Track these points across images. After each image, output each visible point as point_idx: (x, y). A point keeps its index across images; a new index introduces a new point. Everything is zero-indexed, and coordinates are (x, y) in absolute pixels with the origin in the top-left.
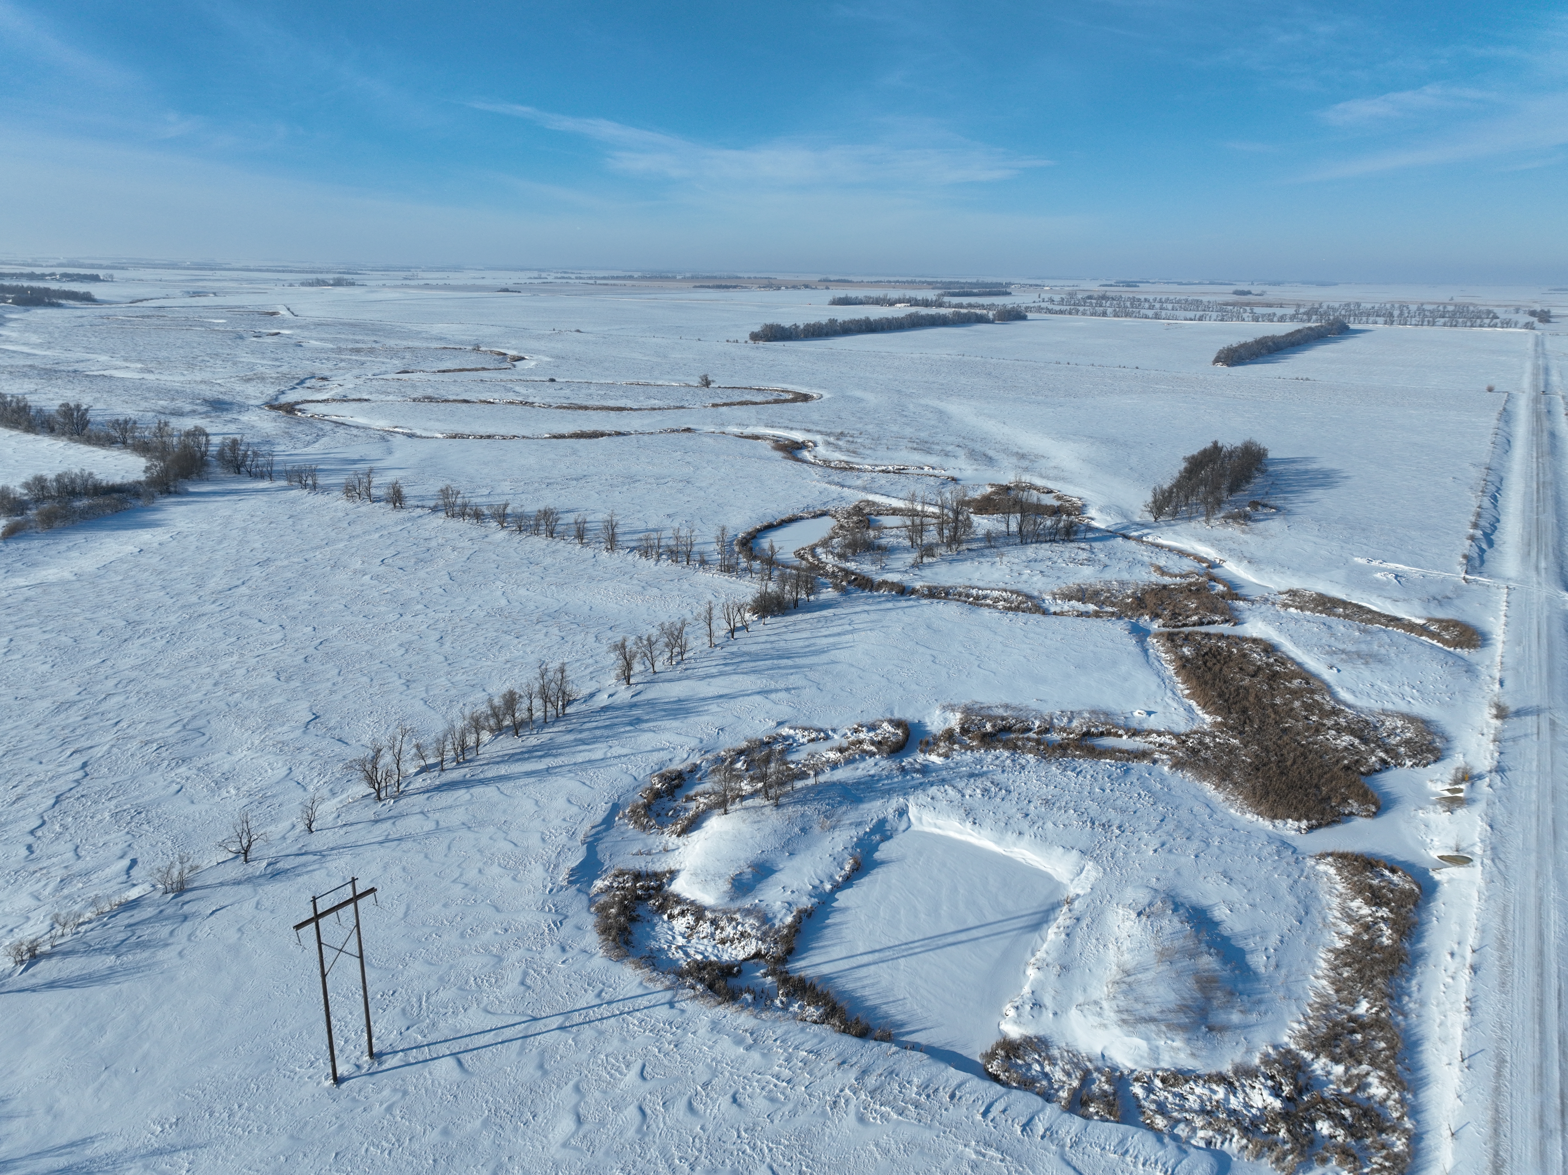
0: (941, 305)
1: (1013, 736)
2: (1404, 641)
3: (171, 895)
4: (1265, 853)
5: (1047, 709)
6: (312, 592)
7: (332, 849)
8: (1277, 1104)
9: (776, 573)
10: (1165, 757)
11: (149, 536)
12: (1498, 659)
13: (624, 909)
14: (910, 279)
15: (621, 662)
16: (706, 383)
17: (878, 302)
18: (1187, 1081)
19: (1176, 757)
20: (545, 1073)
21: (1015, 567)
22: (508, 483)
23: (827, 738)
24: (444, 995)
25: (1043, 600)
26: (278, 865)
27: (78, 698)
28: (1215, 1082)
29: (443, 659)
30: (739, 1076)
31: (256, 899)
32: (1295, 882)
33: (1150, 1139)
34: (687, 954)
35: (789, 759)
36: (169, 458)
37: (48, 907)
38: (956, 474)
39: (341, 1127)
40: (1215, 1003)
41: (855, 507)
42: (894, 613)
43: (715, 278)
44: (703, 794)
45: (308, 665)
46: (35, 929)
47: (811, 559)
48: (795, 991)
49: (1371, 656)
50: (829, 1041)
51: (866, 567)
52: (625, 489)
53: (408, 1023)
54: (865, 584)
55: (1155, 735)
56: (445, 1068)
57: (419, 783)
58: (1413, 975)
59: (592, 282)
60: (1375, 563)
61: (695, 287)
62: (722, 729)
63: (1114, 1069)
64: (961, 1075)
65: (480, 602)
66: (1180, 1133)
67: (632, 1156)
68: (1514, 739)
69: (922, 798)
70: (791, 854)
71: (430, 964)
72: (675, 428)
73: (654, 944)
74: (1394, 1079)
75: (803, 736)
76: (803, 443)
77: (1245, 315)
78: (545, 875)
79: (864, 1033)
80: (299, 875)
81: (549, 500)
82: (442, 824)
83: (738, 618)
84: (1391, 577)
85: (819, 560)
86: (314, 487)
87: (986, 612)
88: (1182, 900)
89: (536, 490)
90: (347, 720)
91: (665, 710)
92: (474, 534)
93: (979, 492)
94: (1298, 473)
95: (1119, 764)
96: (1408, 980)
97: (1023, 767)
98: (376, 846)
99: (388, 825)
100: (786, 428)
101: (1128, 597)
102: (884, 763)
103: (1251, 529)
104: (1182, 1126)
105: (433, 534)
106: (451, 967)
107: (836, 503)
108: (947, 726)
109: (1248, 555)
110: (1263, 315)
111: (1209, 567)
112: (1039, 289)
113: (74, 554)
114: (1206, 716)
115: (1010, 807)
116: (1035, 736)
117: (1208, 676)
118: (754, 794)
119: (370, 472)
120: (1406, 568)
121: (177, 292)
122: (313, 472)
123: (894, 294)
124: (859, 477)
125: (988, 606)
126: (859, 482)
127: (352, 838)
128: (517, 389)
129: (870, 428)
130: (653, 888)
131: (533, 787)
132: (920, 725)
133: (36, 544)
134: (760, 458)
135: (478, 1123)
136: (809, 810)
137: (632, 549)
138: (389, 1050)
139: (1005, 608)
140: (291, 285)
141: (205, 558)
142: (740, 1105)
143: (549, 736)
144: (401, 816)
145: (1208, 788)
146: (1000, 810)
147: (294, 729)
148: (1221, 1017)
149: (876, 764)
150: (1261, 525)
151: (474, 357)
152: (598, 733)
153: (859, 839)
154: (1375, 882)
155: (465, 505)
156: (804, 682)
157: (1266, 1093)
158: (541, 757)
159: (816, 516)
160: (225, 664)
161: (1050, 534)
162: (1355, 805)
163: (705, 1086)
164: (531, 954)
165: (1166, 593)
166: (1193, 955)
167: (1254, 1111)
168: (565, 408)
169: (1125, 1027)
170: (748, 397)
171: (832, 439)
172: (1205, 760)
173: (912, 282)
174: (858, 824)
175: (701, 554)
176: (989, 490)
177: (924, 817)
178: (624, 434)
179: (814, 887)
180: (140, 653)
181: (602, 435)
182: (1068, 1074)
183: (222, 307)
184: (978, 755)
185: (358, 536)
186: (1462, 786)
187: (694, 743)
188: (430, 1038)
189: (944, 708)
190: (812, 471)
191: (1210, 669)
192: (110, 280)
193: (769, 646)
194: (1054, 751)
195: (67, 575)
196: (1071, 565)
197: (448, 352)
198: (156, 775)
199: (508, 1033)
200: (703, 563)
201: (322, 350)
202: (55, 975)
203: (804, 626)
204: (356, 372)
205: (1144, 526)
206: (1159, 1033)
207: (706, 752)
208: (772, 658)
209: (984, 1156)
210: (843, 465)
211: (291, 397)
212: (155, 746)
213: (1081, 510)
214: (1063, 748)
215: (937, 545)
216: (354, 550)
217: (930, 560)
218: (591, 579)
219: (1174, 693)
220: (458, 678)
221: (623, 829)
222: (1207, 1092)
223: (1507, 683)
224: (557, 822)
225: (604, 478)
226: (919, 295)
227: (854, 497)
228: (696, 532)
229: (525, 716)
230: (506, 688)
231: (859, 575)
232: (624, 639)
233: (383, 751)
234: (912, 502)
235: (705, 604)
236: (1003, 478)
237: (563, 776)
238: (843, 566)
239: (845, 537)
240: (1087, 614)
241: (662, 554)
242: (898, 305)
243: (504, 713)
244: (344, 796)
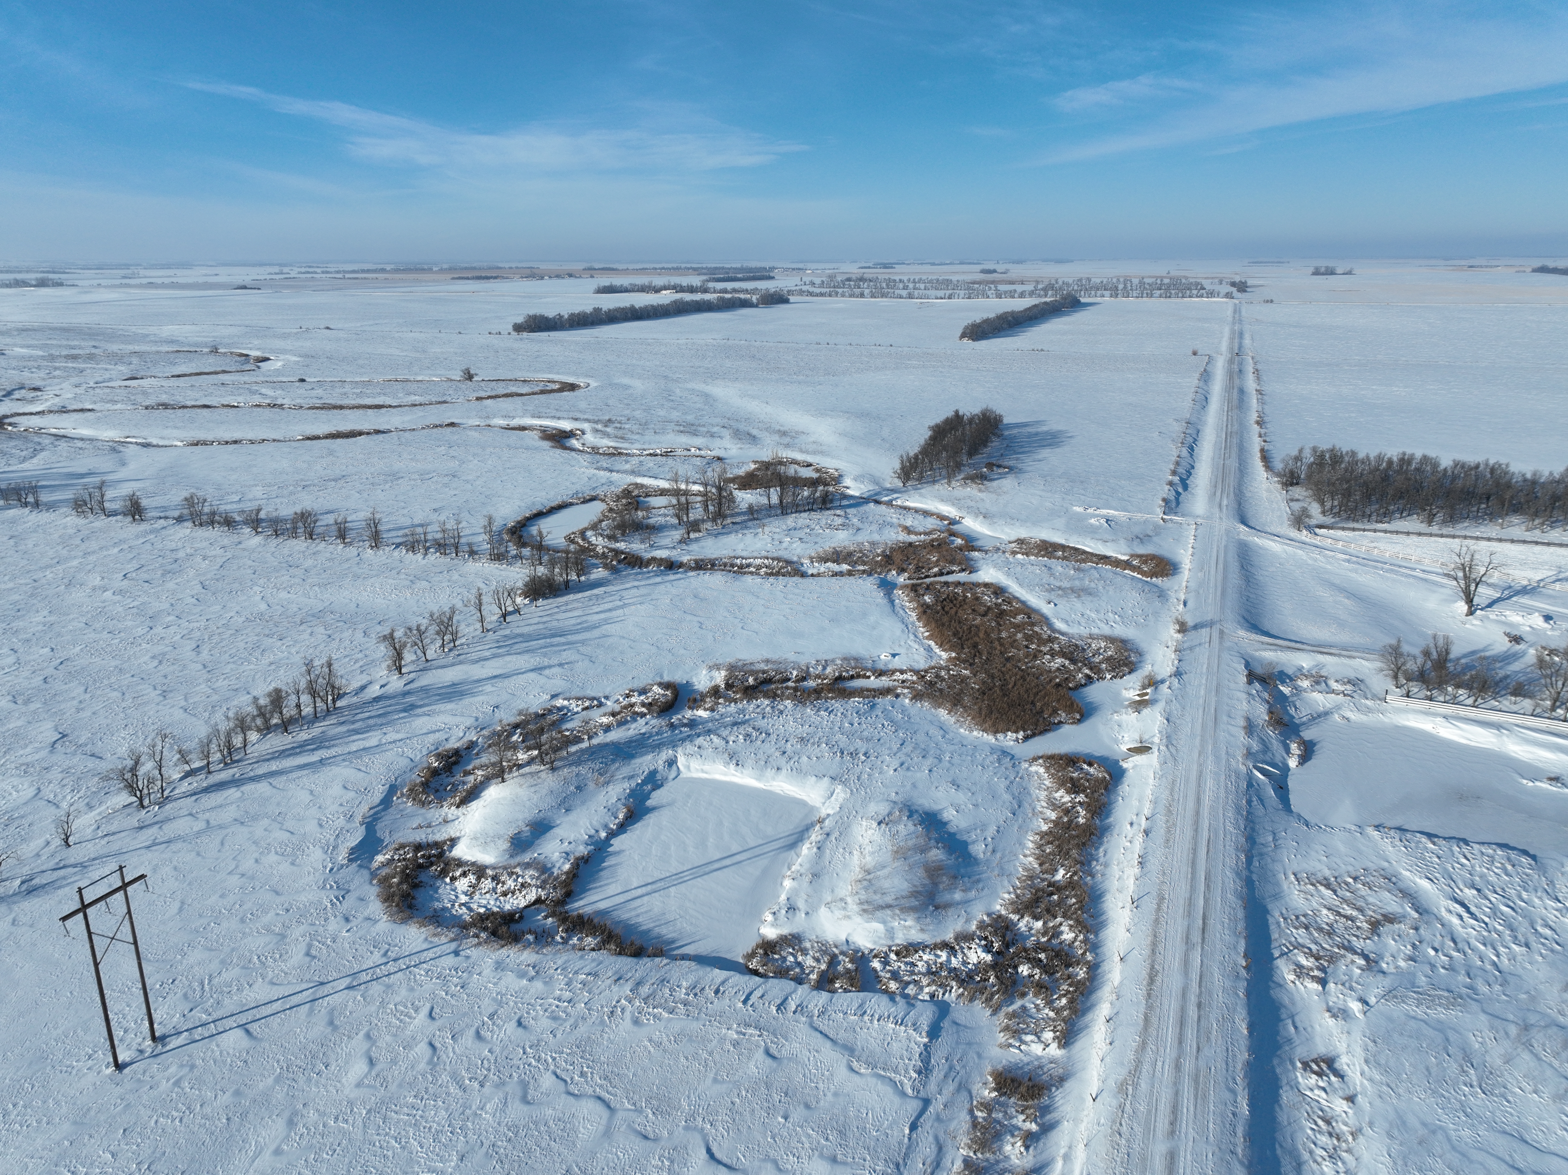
0: (706, 291)
1: (773, 686)
2: (1110, 575)
4: (988, 762)
5: (803, 661)
6: (46, 613)
7: (94, 859)
8: (989, 958)
9: (546, 558)
10: (906, 691)
12: (1184, 584)
13: (406, 877)
14: (675, 265)
15: (392, 652)
16: (469, 376)
17: (643, 289)
18: (917, 952)
19: (916, 690)
20: (335, 1028)
21: (776, 536)
22: (259, 488)
23: (600, 705)
24: (226, 976)
25: (802, 565)
26: (34, 882)
28: (940, 949)
29: (201, 667)
30: (523, 1004)
31: (12, 916)
32: (1012, 782)
33: (884, 999)
34: (470, 909)
35: (564, 727)
38: (721, 453)
39: (128, 1106)
40: (941, 886)
41: (624, 490)
42: (662, 587)
43: (474, 268)
44: (481, 767)
45: (47, 686)
47: (580, 541)
48: (574, 927)
49: (1082, 590)
50: (606, 963)
51: (635, 546)
52: (387, 486)
53: (191, 1006)
54: (634, 562)
55: (898, 674)
56: (234, 1040)
57: (184, 787)
58: (1101, 844)
59: (340, 276)
60: (1090, 511)
61: (453, 279)
62: (497, 707)
63: (856, 951)
64: (725, 974)
65: (238, 608)
66: (910, 992)
67: (425, 1085)
68: (1191, 649)
69: (690, 748)
70: (567, 810)
71: (211, 950)
72: (438, 423)
73: (437, 905)
74: (1081, 926)
75: (577, 706)
76: (571, 431)
77: (989, 293)
78: (325, 856)
79: (638, 953)
80: (59, 888)
81: (307, 502)
82: (213, 823)
83: (509, 602)
84: (1103, 521)
85: (589, 542)
86: (37, 505)
87: (749, 579)
88: (916, 808)
89: (291, 493)
90: (99, 735)
91: (439, 695)
92: (226, 542)
93: (743, 470)
94: (1030, 435)
95: (866, 701)
96: (1097, 849)
97: (781, 712)
98: (143, 851)
99: (154, 829)
100: (554, 417)
101: (878, 555)
102: (654, 722)
103: (987, 488)
104: (911, 986)
105: (180, 545)
106: (233, 950)
107: (605, 488)
108: (713, 683)
109: (983, 511)
110: (1005, 292)
111: (950, 524)
112: (801, 272)
114: (943, 653)
115: (770, 748)
116: (793, 685)
117: (945, 619)
118: (531, 761)
119: (101, 486)
120: (1116, 513)
122: (34, 489)
123: (658, 281)
124: (627, 462)
125: (751, 573)
126: (627, 467)
127: (115, 847)
128: (264, 391)
129: (638, 414)
130: (434, 856)
131: (307, 779)
132: (688, 685)
134: (528, 448)
135: (270, 1081)
136: (583, 770)
137: (398, 545)
138: (173, 1032)
139: (766, 574)
142: (525, 1027)
143: (320, 730)
144: (168, 820)
145: (942, 713)
146: (761, 751)
147: (37, 750)
148: (946, 897)
149: (647, 724)
150: (995, 484)
151: (212, 359)
152: (371, 722)
153: (632, 791)
154: (1075, 775)
155: (213, 513)
156: (578, 657)
157: (979, 951)
158: (313, 750)
159: (585, 501)
161: (808, 504)
162: (1064, 714)
163: (491, 1017)
164: (315, 928)
165: (911, 549)
166: (923, 850)
167: (970, 966)
168: (317, 408)
169: (865, 916)
170: (513, 389)
171: (599, 427)
172: (941, 690)
173: (678, 269)
174: (631, 777)
175: (470, 545)
176: (753, 466)
177: (692, 765)
178: (383, 432)
179: (590, 836)
181: (360, 434)
182: (818, 960)
184: (741, 706)
185: (94, 552)
186: (1148, 691)
187: (469, 722)
188: (215, 1016)
189: (711, 668)
190: (579, 457)
191: (947, 613)
193: (541, 626)
194: (809, 695)
196: (828, 531)
197: (181, 355)
199: (295, 1000)
200: (472, 553)
201: (30, 358)
203: (576, 605)
204: (75, 380)
205: (893, 491)
206: (893, 917)
207: (482, 729)
208: (545, 638)
209: (744, 1034)
210: (611, 450)
213: (838, 480)
214: (817, 692)
215: (703, 521)
216: (90, 567)
217: (697, 535)
218: (356, 577)
219: (916, 636)
220: (219, 684)
221: (401, 807)
222: (932, 957)
223: (1189, 604)
224: (334, 808)
225: (364, 477)
226: (685, 281)
227: (622, 481)
228: (464, 524)
229: (294, 712)
230: (271, 688)
231: (629, 553)
232: (393, 631)
233: (142, 759)
234: (676, 481)
235: (474, 591)
236: (766, 455)
237: (337, 765)
238: (613, 546)
239: (614, 519)
240: (840, 574)
241: (429, 548)
242: (664, 292)
243: (272, 713)
244: (103, 808)
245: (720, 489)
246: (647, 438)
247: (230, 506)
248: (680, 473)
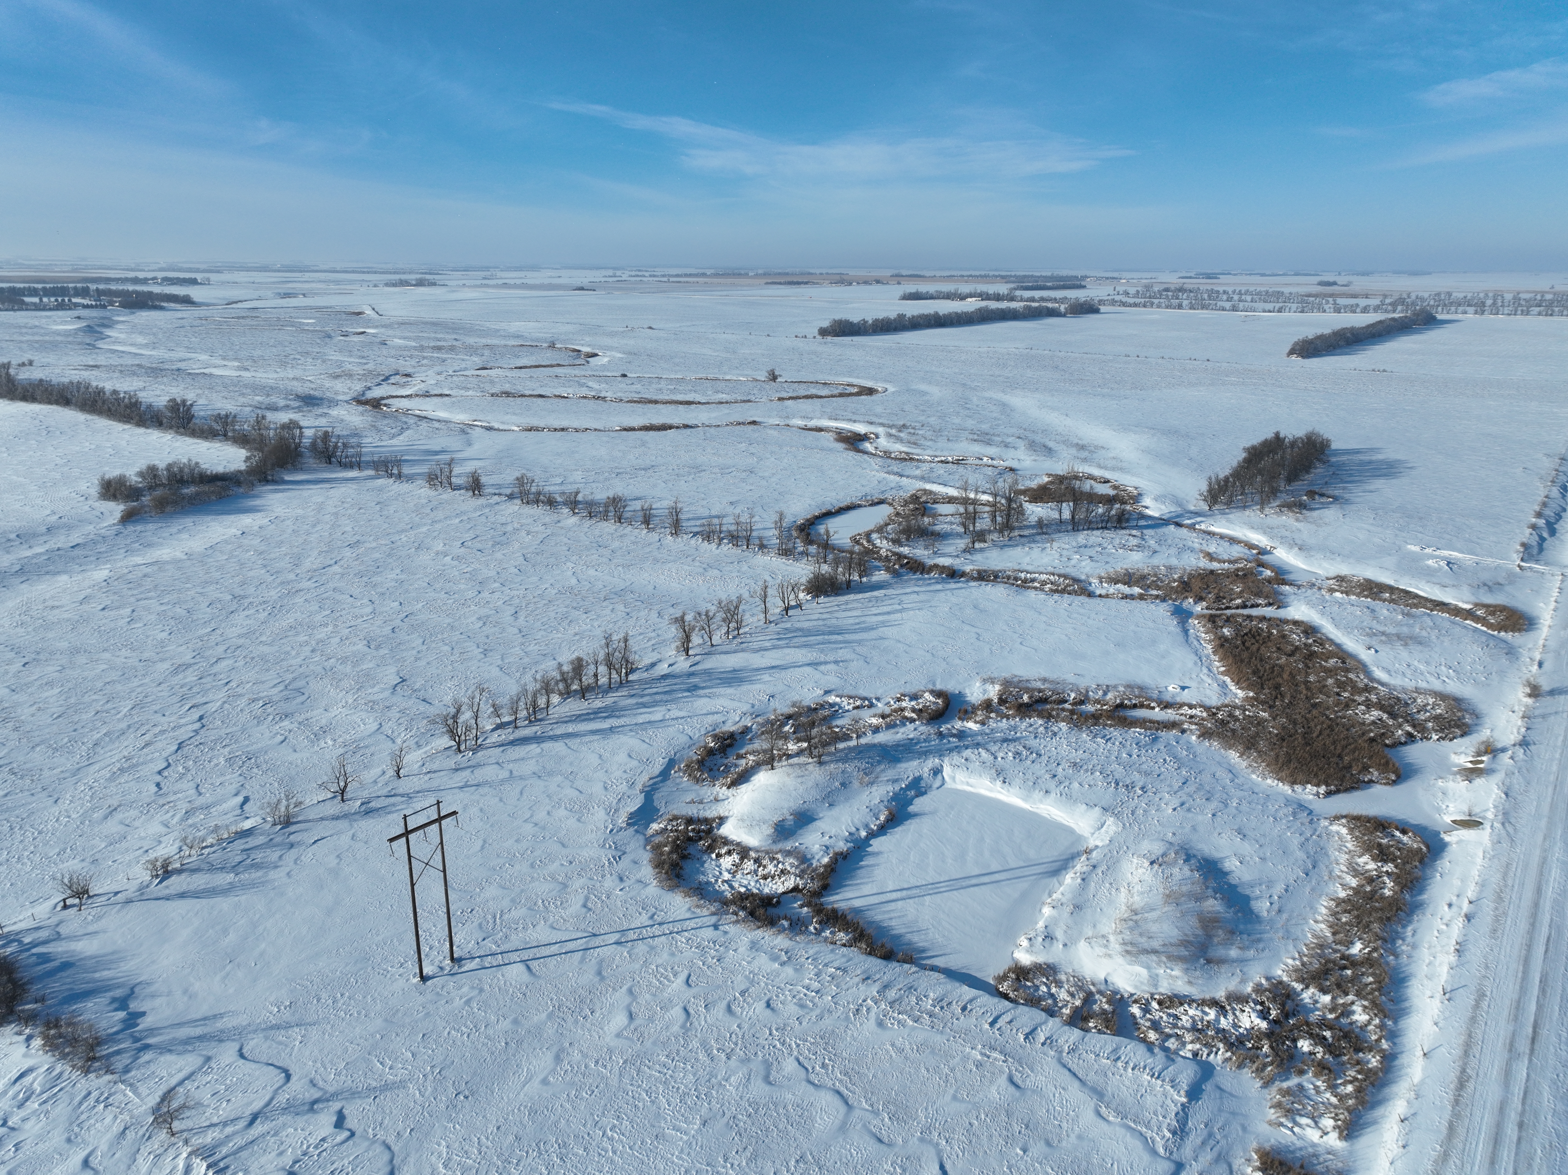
0: (1012, 299)
1: (1048, 707)
2: (1447, 624)
3: (279, 827)
4: (1281, 814)
5: (1083, 683)
6: (398, 571)
7: (418, 792)
8: (1264, 1025)
9: (830, 557)
10: (1193, 727)
11: (250, 520)
12: (1541, 642)
13: (676, 848)
14: (983, 273)
15: (681, 634)
16: (773, 377)
17: (948, 296)
18: (1182, 1004)
19: (1205, 727)
20: (603, 978)
21: (1065, 553)
22: (579, 473)
23: (871, 706)
24: (515, 914)
25: (1090, 584)
26: (370, 805)
27: (193, 661)
28: (1208, 1006)
29: (517, 631)
30: (773, 986)
31: (352, 832)
32: (1307, 840)
33: (1141, 1049)
34: (732, 887)
35: (834, 723)
36: (266, 449)
37: (176, 833)
38: (1014, 464)
39: (428, 1014)
40: (1216, 940)
41: (912, 496)
42: (942, 594)
43: (787, 274)
44: (753, 752)
45: (394, 635)
46: (166, 851)
47: (865, 543)
48: (828, 920)
49: (1411, 638)
50: (856, 960)
51: (919, 552)
52: (690, 478)
53: (484, 935)
54: (917, 567)
55: (1186, 708)
56: (516, 972)
57: (494, 738)
58: (1410, 922)
59: (665, 279)
60: (1428, 551)
61: (767, 283)
62: (773, 697)
63: (1115, 992)
64: (973, 992)
65: (552, 581)
66: (1171, 1046)
67: (676, 1047)
68: (1544, 716)
69: (957, 759)
70: (830, 805)
71: (504, 888)
72: (741, 420)
73: (702, 878)
74: (1376, 1008)
75: (849, 704)
76: (865, 435)
77: (1326, 307)
78: (607, 817)
79: (888, 956)
80: (389, 813)
81: (618, 488)
82: (515, 773)
83: (792, 596)
84: (1443, 564)
85: (874, 545)
86: (399, 476)
87: (1032, 594)
88: (1195, 852)
89: (606, 479)
90: (430, 683)
91: (720, 679)
92: (547, 520)
93: (1036, 482)
94: (1362, 463)
95: (1148, 733)
96: (1404, 927)
97: (1055, 734)
98: (457, 791)
99: (467, 772)
100: (850, 420)
102: (923, 728)
103: (1305, 518)
104: (1173, 1040)
105: (509, 520)
106: (522, 891)
107: (894, 492)
108: (986, 697)
109: (1299, 542)
110: (1346, 307)
111: (1259, 553)
112: (1115, 281)
113: (185, 536)
114: (1239, 691)
115: (1039, 769)
116: (1070, 707)
117: (1245, 655)
118: (800, 753)
119: (450, 464)
120: (1460, 555)
121: (269, 293)
122: (399, 463)
123: (965, 289)
124: (917, 468)
125: (1035, 588)
126: (918, 472)
127: (435, 784)
128: (590, 384)
129: (932, 420)
130: (703, 831)
131: (598, 744)
132: (960, 695)
133: (151, 527)
134: (822, 449)
135: (544, 1016)
136: (849, 767)
137: (695, 534)
138: (468, 956)
139: (1051, 590)
140: (375, 286)
141: (301, 540)
142: (772, 1009)
143: (613, 700)
144: (478, 765)
145: (1233, 756)
146: (1030, 771)
147: (383, 690)
148: (1219, 952)
149: (915, 729)
150: (1315, 514)
151: (549, 353)
152: (658, 697)
153: (895, 794)
154: (1384, 841)
155: (539, 493)
156: (853, 656)
157: (1254, 1016)
158: (606, 717)
159: (874, 504)
160: (321, 634)
161: (1102, 521)
162: (1376, 773)
163: (743, 993)
164: (593, 882)
165: (1212, 578)
166: (1199, 899)
167: (1241, 1030)
169: (1128, 957)
170: (813, 391)
171: (893, 431)
172: (1233, 731)
173: (986, 276)
174: (895, 781)
175: (760, 538)
176: (1046, 479)
177: (957, 776)
178: (691, 427)
179: (850, 834)
180: (245, 623)
181: (671, 427)
182: (1072, 995)
183: (311, 308)
184: (1013, 723)
185: (440, 521)
186: (1484, 758)
187: (746, 708)
188: (503, 948)
189: (985, 681)
190: (873, 462)
191: (1248, 648)
192: (207, 283)
193: (821, 623)
194: (1086, 719)
195: (179, 555)
196: (1121, 551)
197: (525, 349)
198: (263, 728)
199: (571, 946)
200: (762, 546)
201: (406, 348)
202: (184, 888)
204: (438, 368)
205: (1197, 514)
206: (1159, 963)
207: (757, 716)
208: (823, 634)
209: (988, 1057)
210: (903, 455)
211: (377, 393)
212: (261, 703)
213: (1136, 498)
214: (1096, 718)
215: (990, 531)
216: (436, 534)
217: (982, 545)
218: (656, 561)
219: (1209, 670)
220: (531, 648)
221: (678, 781)
222: (1199, 1013)
223: (1547, 665)
224: (619, 773)
225: (671, 468)
226: (991, 289)
227: (912, 486)
228: (757, 518)
229: (591, 681)
230: (574, 656)
231: (911, 559)
232: (684, 614)
233: (463, 709)
234: (966, 490)
235: (760, 583)
236: (1061, 468)
237: (625, 734)
238: (896, 550)
239: (900, 524)
240: (1132, 597)
241: (723, 539)
242: (969, 300)
243: (572, 679)
244: (428, 748)
245: (1010, 500)
246: (940, 445)
247: (552, 488)
248: (970, 482)
